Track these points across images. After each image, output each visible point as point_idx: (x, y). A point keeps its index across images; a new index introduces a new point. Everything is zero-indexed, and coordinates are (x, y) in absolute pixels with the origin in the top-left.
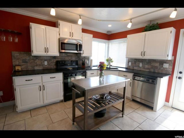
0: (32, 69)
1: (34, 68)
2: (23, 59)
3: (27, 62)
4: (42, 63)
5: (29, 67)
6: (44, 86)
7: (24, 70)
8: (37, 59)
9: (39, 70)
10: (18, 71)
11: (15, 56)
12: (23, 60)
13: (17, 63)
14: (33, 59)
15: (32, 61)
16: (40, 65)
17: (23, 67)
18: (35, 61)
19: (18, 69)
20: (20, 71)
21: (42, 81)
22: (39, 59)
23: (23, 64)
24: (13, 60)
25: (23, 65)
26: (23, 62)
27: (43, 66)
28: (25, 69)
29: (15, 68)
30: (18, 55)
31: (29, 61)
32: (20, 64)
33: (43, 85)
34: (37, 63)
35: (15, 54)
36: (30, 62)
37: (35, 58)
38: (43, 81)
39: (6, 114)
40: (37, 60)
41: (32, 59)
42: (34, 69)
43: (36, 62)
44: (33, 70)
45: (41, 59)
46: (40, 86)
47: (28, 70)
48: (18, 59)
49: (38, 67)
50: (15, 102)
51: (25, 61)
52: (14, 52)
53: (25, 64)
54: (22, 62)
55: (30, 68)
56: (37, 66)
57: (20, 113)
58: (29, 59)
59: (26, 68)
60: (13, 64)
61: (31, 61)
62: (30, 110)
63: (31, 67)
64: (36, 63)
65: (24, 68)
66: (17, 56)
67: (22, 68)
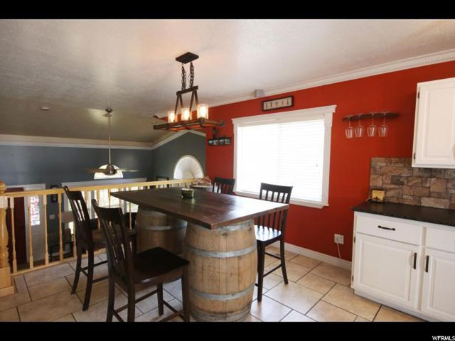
0: (413, 204)
1: (420, 201)
2: (394, 174)
3: (402, 184)
4: (447, 188)
5: (405, 197)
6: (428, 257)
7: (391, 200)
8: (432, 177)
9: (437, 208)
10: (377, 202)
11: (377, 167)
12: (392, 176)
13: (379, 184)
14: (419, 177)
15: (416, 181)
16: (439, 196)
17: (390, 194)
18: (426, 181)
19: (377, 198)
20: (380, 203)
21: (424, 243)
22: (438, 178)
23: (393, 186)
24: (372, 176)
25: (390, 189)
26: (392, 183)
27: (450, 200)
28: (395, 201)
29: (371, 194)
30: (384, 164)
31: (408, 182)
32: (385, 186)
33: (426, 254)
34: (431, 190)
35: (379, 163)
36: (410, 184)
37: (426, 175)
38: (427, 244)
39: (336, 283)
40: (433, 180)
41: (416, 177)
42: (418, 204)
43: (428, 185)
44: (415, 206)
45: (446, 177)
46: (416, 254)
47: (403, 204)
48: (382, 175)
49: (431, 199)
50: (351, 267)
51: (397, 181)
52: (377, 158)
53: (397, 187)
54: (389, 182)
55: (408, 199)
56: (429, 196)
57: (357, 296)
58: (408, 175)
59: (398, 198)
60: (371, 184)
61: (414, 182)
62: (381, 306)
63: (411, 198)
64: (429, 188)
65: (393, 197)
66: (381, 167)
67: (387, 195)
